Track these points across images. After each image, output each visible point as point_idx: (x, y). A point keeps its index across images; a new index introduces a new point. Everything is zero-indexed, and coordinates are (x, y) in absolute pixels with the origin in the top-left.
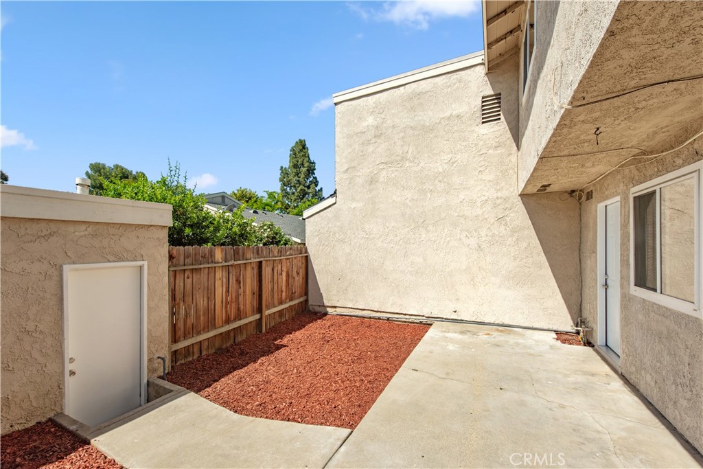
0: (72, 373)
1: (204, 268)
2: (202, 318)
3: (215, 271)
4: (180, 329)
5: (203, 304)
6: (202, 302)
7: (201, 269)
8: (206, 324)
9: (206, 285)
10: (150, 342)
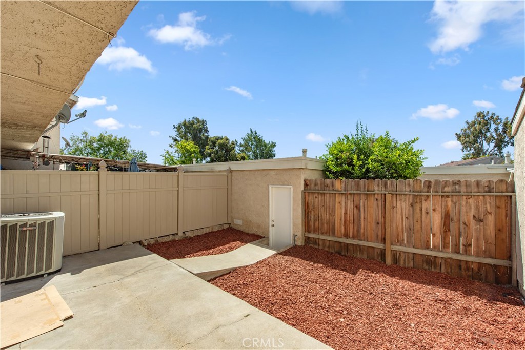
0: (273, 226)
1: (327, 193)
2: (325, 225)
3: (335, 196)
4: (311, 226)
5: (326, 217)
6: (325, 215)
7: (324, 193)
8: (328, 230)
9: (328, 204)
10: (293, 225)
